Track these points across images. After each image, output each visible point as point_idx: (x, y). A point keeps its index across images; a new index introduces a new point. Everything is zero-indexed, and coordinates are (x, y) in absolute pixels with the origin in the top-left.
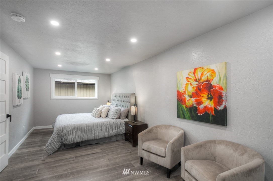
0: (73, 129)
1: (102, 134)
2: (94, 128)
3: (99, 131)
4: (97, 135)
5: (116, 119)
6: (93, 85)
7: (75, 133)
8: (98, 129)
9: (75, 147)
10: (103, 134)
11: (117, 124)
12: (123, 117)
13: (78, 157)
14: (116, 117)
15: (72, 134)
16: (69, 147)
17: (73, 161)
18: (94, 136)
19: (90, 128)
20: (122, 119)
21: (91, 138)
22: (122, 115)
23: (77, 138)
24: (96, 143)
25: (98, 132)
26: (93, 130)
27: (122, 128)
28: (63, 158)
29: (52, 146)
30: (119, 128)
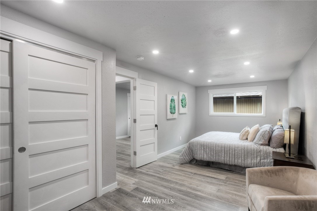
0: (202, 145)
1: (234, 160)
2: (225, 150)
3: (231, 156)
4: (228, 159)
5: (262, 145)
6: (258, 98)
7: (204, 151)
8: (229, 152)
9: (205, 166)
10: (236, 161)
11: (260, 153)
12: (275, 145)
13: (197, 174)
14: (261, 143)
15: (200, 150)
16: (200, 164)
17: (190, 176)
18: (224, 160)
19: (219, 148)
20: (272, 147)
21: (220, 161)
22: (273, 141)
23: (205, 156)
24: (229, 169)
25: (229, 156)
26: (223, 152)
27: (268, 160)
28: (185, 170)
29: (183, 157)
30: (262, 160)
